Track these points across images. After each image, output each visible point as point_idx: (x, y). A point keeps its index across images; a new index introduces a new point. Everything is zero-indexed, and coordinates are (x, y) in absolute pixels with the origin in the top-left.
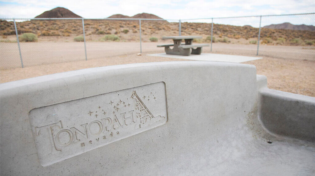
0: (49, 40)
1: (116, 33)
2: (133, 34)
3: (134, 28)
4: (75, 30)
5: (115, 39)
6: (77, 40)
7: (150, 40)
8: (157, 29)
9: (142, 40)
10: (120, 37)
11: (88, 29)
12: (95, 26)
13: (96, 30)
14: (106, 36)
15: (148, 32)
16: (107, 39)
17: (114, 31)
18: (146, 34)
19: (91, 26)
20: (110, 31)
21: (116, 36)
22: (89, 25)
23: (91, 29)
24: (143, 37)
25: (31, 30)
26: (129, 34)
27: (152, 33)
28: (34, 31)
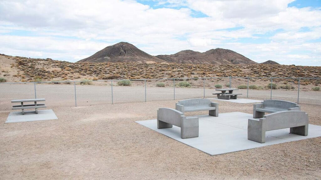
0: (137, 84)
1: (188, 80)
2: (202, 81)
3: (203, 76)
4: (153, 76)
5: (187, 86)
6: (159, 86)
7: (215, 86)
8: (223, 76)
9: (209, 86)
10: (191, 83)
11: (164, 75)
12: (170, 72)
13: (170, 76)
14: (179, 82)
15: (215, 79)
16: (181, 85)
17: (186, 78)
18: (213, 81)
19: (166, 72)
20: (183, 78)
21: (187, 83)
22: (164, 70)
23: (166, 75)
24: (210, 83)
25: (119, 75)
26: (198, 81)
27: (218, 81)
28: (122, 76)
